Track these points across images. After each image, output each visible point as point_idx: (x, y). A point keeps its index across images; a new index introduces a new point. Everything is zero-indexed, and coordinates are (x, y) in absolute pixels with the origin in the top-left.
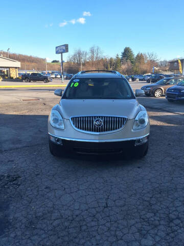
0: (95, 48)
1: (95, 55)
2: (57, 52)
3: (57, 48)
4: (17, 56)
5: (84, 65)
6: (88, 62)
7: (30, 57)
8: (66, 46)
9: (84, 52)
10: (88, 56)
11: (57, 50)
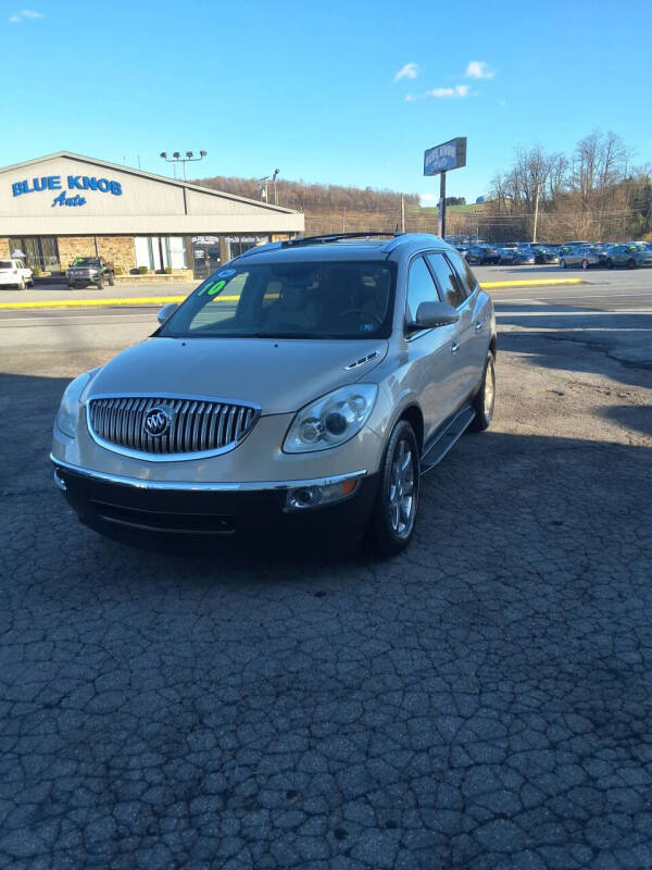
0: (602, 141)
1: (599, 167)
2: (428, 171)
3: (428, 153)
4: (323, 192)
5: (548, 206)
6: (566, 197)
7: (367, 193)
8: (460, 145)
9: (553, 159)
10: (567, 174)
11: (429, 161)
